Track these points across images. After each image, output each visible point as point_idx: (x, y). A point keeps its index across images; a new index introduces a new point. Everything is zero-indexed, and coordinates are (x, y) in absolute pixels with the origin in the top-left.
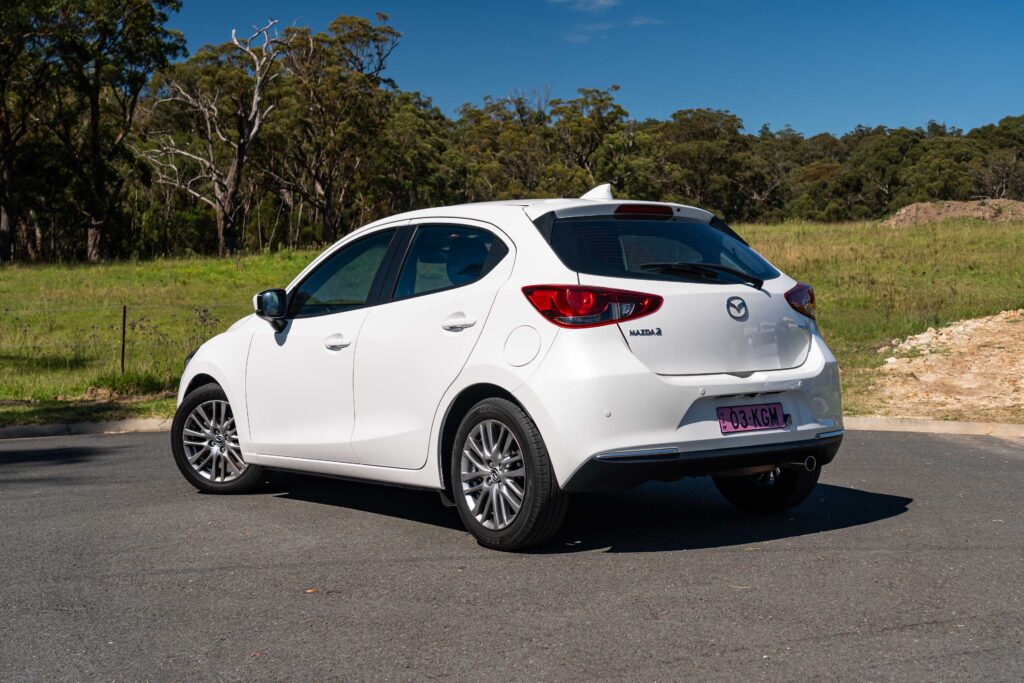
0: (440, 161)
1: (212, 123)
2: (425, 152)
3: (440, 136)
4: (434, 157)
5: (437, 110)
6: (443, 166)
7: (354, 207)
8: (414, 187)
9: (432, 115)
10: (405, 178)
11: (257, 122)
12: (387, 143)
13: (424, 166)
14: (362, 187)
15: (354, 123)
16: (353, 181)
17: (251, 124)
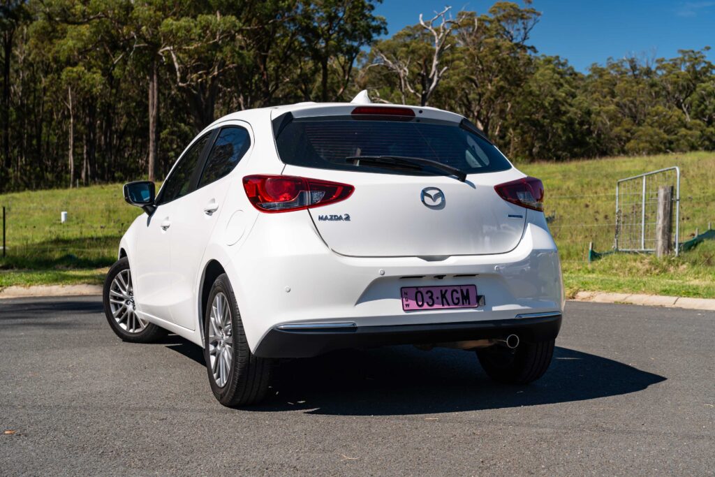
0: (571, 105)
1: (405, 81)
2: (560, 99)
3: (572, 87)
4: (567, 102)
5: (571, 68)
6: (573, 109)
7: (507, 138)
8: (551, 123)
9: (568, 72)
10: (544, 117)
11: (436, 79)
12: (531, 93)
13: (558, 109)
14: (512, 125)
15: (505, 79)
16: (505, 119)
17: (431, 81)
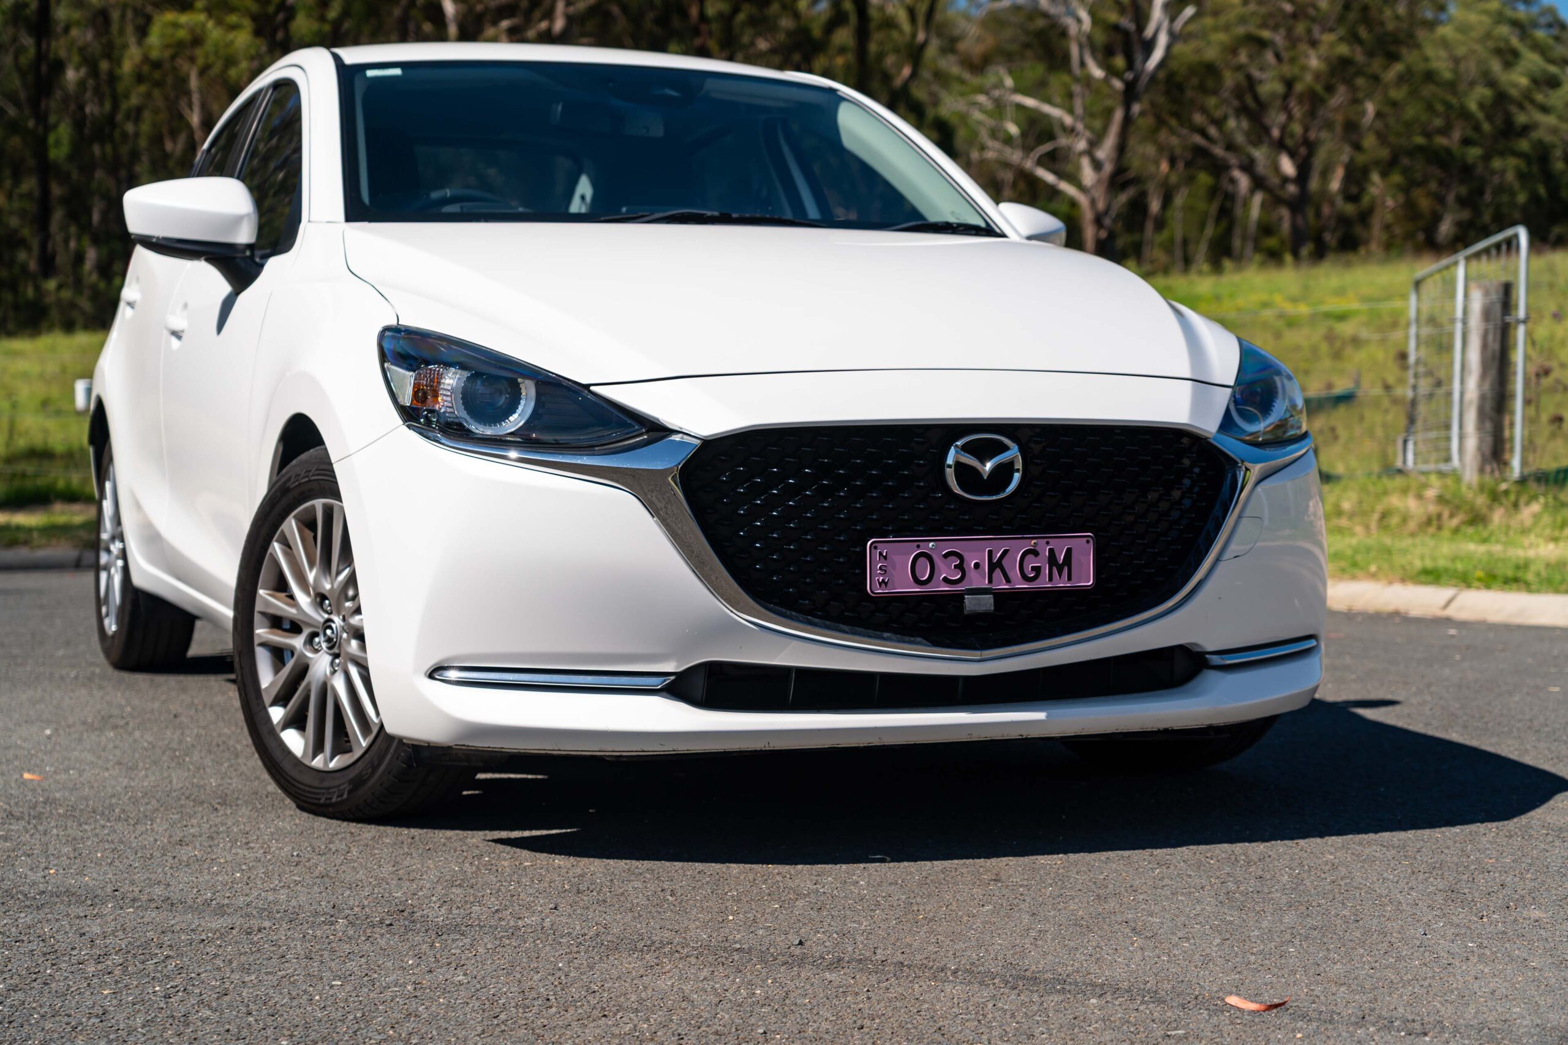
0: (1545, 109)
1: (1081, 47)
2: (1514, 93)
3: (1552, 61)
4: (1532, 102)
5: (1551, 11)
6: (1550, 120)
7: (1366, 200)
8: (1487, 158)
9: (1543, 20)
10: (1466, 142)
11: (1163, 40)
12: (1430, 76)
13: (1509, 122)
14: (1377, 163)
15: (1353, 38)
16: (1357, 147)
17: (1149, 46)
